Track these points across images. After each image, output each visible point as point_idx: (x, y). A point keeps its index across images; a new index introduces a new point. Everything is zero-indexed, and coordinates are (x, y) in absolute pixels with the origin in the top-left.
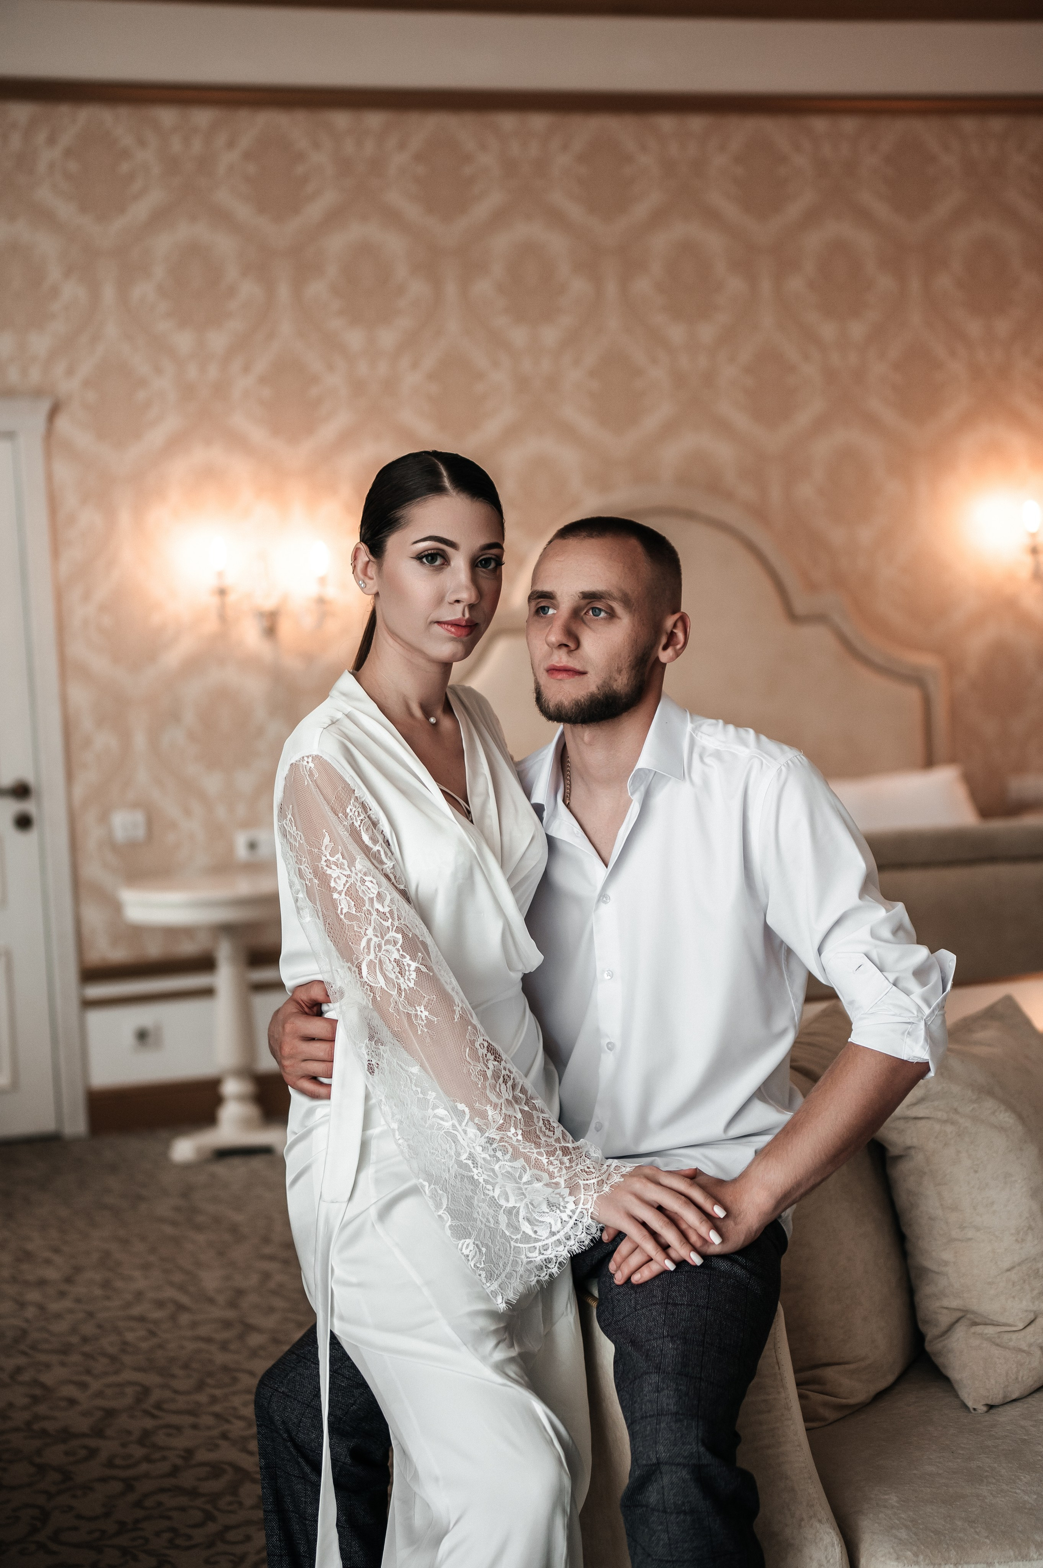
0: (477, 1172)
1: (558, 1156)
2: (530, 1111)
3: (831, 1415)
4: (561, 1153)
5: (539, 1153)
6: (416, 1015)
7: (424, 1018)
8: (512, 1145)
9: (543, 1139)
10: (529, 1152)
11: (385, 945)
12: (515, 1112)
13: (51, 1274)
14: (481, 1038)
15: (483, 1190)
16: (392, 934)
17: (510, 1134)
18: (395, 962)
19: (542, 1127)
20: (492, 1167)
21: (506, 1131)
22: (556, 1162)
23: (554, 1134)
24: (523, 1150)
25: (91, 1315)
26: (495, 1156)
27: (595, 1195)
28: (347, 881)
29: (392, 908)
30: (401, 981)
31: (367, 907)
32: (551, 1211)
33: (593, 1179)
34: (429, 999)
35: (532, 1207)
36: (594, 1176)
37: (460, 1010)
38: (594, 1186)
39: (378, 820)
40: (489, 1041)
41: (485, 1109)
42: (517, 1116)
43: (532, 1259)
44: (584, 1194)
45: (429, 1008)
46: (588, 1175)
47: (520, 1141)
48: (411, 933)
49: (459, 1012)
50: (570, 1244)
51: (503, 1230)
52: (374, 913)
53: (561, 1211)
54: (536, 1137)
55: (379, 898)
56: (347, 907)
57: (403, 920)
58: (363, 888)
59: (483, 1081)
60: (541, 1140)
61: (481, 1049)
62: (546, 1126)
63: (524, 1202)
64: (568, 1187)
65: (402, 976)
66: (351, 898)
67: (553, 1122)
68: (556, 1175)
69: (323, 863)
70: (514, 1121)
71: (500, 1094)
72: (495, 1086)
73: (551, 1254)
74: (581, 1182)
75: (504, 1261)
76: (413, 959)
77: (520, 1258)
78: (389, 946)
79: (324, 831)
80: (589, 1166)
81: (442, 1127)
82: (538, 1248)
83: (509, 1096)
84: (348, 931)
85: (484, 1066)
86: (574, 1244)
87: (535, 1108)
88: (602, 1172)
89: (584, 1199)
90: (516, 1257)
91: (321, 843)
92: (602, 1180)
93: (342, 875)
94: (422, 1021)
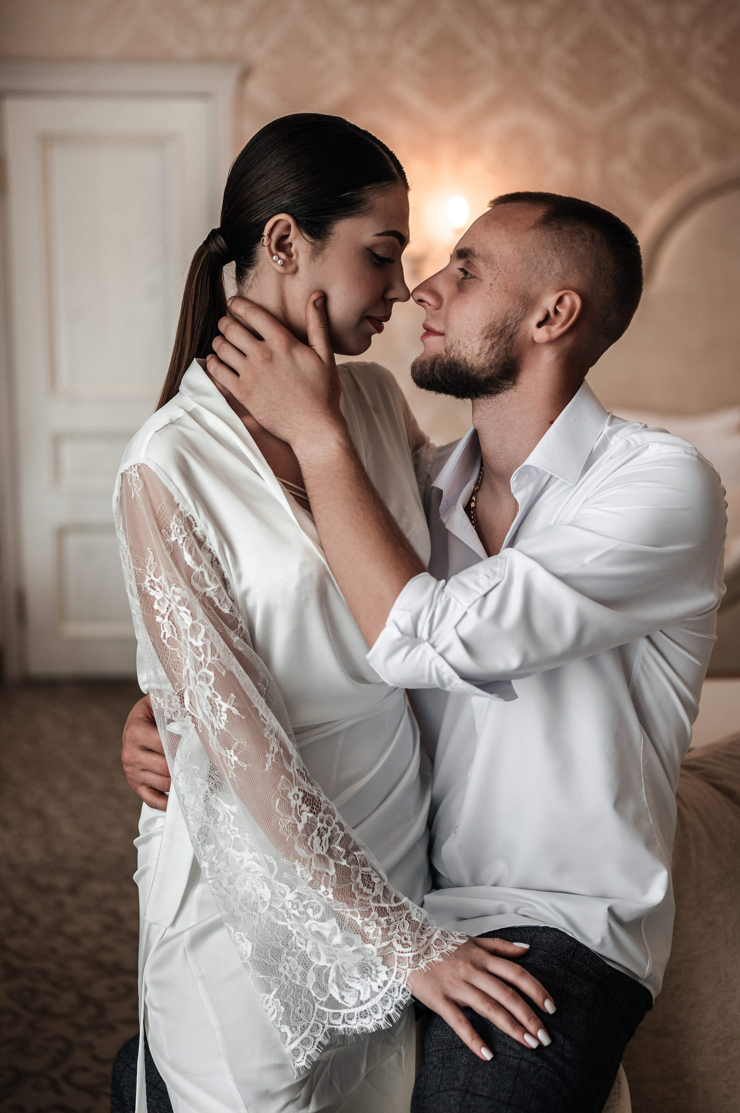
0: (291, 923)
1: (373, 917)
2: (348, 866)
4: (376, 914)
5: (354, 913)
6: (227, 758)
7: (233, 762)
8: (323, 904)
9: (358, 897)
10: (342, 911)
11: (199, 680)
14: (297, 788)
15: (295, 943)
16: (204, 670)
17: (321, 892)
18: (208, 700)
19: (359, 883)
20: (303, 924)
21: (317, 888)
22: (371, 923)
23: (373, 891)
24: (335, 910)
26: (305, 913)
27: (409, 971)
28: (170, 605)
29: (206, 643)
30: (214, 720)
31: (183, 637)
32: (362, 978)
33: (409, 952)
34: (238, 744)
35: (343, 971)
36: (410, 949)
37: (274, 757)
38: (409, 960)
39: (205, 537)
40: (307, 791)
41: (294, 865)
42: (330, 873)
43: (335, 1027)
44: (398, 967)
45: (239, 753)
46: (404, 947)
47: (332, 900)
48: (225, 671)
49: (272, 759)
50: (377, 1018)
51: (309, 990)
52: (189, 645)
53: (372, 980)
54: (351, 895)
55: (192, 630)
56: (170, 632)
57: (216, 656)
58: (178, 617)
59: (292, 834)
60: (356, 898)
61: (294, 799)
62: (364, 882)
63: (335, 963)
64: (381, 956)
65: (214, 716)
66: (173, 623)
67: (375, 877)
68: (370, 938)
69: (147, 584)
70: (325, 877)
71: (311, 849)
72: (307, 840)
73: (355, 1025)
74: (396, 954)
75: (304, 1024)
76: (225, 700)
77: (322, 1023)
78: (203, 681)
79: (149, 549)
80: (406, 936)
81: (258, 871)
82: (342, 1016)
83: (322, 851)
84: (171, 657)
85: (295, 819)
86: (381, 1019)
87: (355, 862)
88: (420, 945)
89: (397, 973)
90: (318, 1021)
91: (146, 562)
92: (419, 955)
93: (165, 597)
94: (233, 765)
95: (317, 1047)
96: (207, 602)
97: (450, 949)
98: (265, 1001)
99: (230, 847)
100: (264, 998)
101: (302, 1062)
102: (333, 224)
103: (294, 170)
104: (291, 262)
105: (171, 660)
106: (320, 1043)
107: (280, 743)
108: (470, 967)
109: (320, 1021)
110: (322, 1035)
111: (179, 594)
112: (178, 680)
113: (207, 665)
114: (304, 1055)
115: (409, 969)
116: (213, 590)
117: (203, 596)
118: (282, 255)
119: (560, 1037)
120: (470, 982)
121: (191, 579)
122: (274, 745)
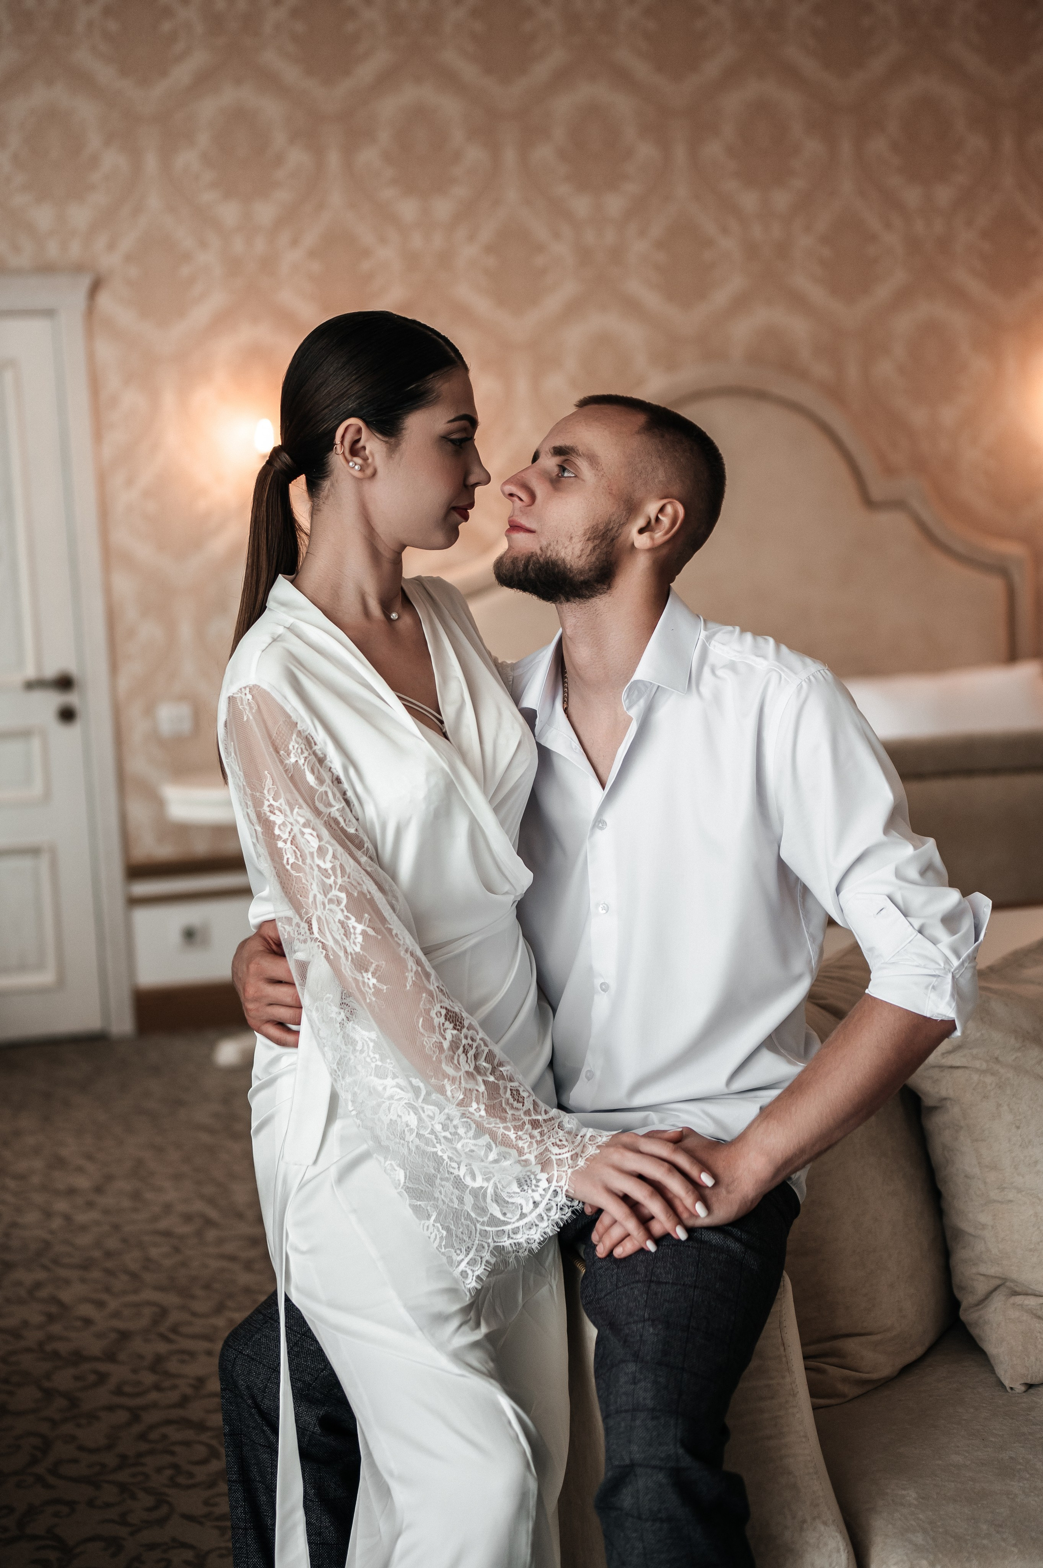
0: (441, 1148)
1: (527, 1130)
2: (496, 1081)
3: (851, 1391)
4: (529, 1127)
5: (506, 1128)
6: (364, 982)
7: (371, 986)
8: (475, 1122)
9: (510, 1112)
10: (495, 1127)
11: (328, 904)
12: (477, 1084)
13: (82, 1182)
14: (438, 1006)
15: (447, 1168)
16: (335, 892)
17: (472, 1110)
18: (340, 923)
19: (509, 1099)
20: (454, 1146)
21: (467, 1106)
22: (524, 1137)
23: (523, 1106)
24: (487, 1126)
25: (116, 1227)
26: (456, 1134)
27: (570, 1172)
28: (292, 829)
29: (334, 864)
30: (347, 943)
31: (309, 861)
32: (522, 1191)
33: (566, 1153)
34: (376, 966)
35: (501, 1188)
36: (566, 1149)
37: (413, 976)
38: (567, 1161)
40: (449, 1007)
41: (443, 1084)
42: (480, 1090)
43: (500, 1244)
44: (558, 1171)
45: (377, 975)
46: (560, 1149)
47: (484, 1117)
48: (357, 892)
49: (412, 978)
51: (468, 1212)
52: (316, 869)
53: (533, 1191)
54: (502, 1111)
55: (320, 852)
56: (294, 857)
57: (346, 877)
58: (303, 841)
59: (439, 1053)
60: (508, 1113)
61: (437, 1017)
62: (514, 1097)
63: (492, 1182)
64: (539, 1164)
65: (347, 939)
66: (297, 848)
67: (524, 1091)
68: (525, 1150)
69: (266, 808)
70: (476, 1094)
71: (459, 1066)
72: (453, 1058)
73: (521, 1239)
74: (554, 1157)
75: (468, 1245)
76: (359, 920)
77: (486, 1242)
78: (334, 904)
79: (266, 772)
80: (562, 1140)
81: (403, 1098)
82: (507, 1232)
83: (470, 1068)
84: (296, 883)
85: (440, 1037)
86: (548, 1226)
87: (502, 1077)
89: (558, 1176)
90: (482, 1241)
91: (263, 786)
93: (286, 822)
94: (370, 988)
95: (485, 1265)
96: (332, 824)
98: (425, 1228)
99: (371, 1075)
100: (424, 1225)
101: (471, 1283)
102: (404, 419)
104: (369, 465)
105: (296, 886)
107: (417, 962)
109: (484, 1240)
110: (489, 1254)
112: (305, 906)
113: (338, 887)
114: (473, 1276)
115: (569, 1170)
116: (338, 810)
117: (327, 818)
118: (358, 460)
121: (314, 800)
122: (411, 963)
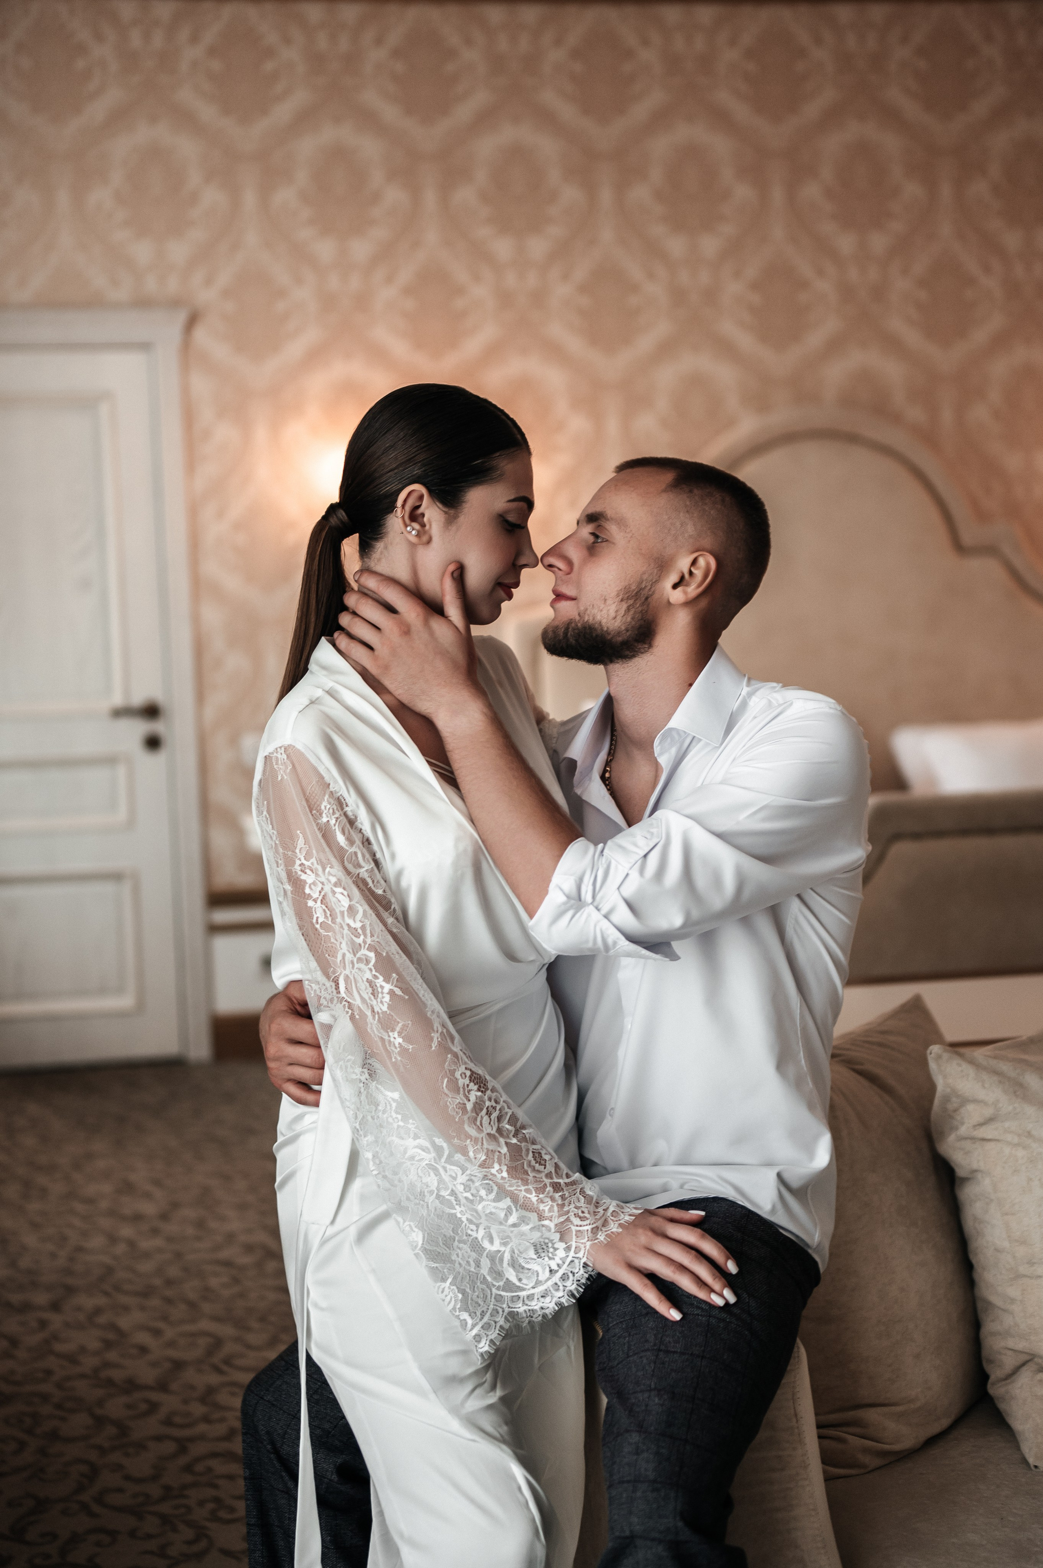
0: (460, 1209)
1: (548, 1193)
2: (519, 1143)
3: (872, 1462)
4: (551, 1190)
5: (528, 1191)
6: (390, 1041)
7: (397, 1045)
8: (497, 1184)
9: (531, 1174)
10: (516, 1190)
11: (357, 963)
12: (499, 1146)
14: (463, 1067)
15: (465, 1230)
16: (364, 952)
17: (494, 1171)
18: (368, 982)
19: (531, 1161)
20: (475, 1207)
21: (489, 1168)
22: (546, 1200)
23: (545, 1168)
24: (509, 1189)
26: (477, 1195)
27: (589, 1244)
28: (322, 888)
29: (364, 923)
30: (374, 1002)
31: (339, 920)
32: (538, 1258)
33: (587, 1225)
34: (402, 1025)
35: (518, 1252)
36: (588, 1222)
37: (439, 1037)
38: (587, 1233)
39: (356, 817)
40: (473, 1069)
41: (465, 1145)
42: (502, 1151)
43: (515, 1310)
44: (576, 1242)
45: (403, 1035)
46: (581, 1220)
47: (506, 1178)
49: (438, 1039)
50: (559, 1296)
51: (484, 1276)
52: (346, 928)
53: (550, 1258)
54: (524, 1173)
55: (350, 911)
56: (324, 916)
57: (376, 936)
58: (333, 900)
59: (462, 1114)
60: (529, 1175)
61: (462, 1078)
62: (536, 1159)
63: (509, 1246)
64: (558, 1232)
65: (374, 998)
66: (326, 907)
67: (546, 1154)
68: (546, 1215)
69: (297, 868)
70: (498, 1155)
71: (482, 1128)
72: (476, 1119)
73: (535, 1305)
74: (574, 1228)
75: (483, 1309)
76: (387, 980)
77: (501, 1307)
78: (362, 963)
79: (298, 832)
80: (583, 1209)
81: (423, 1159)
82: (522, 1299)
83: (492, 1129)
84: (324, 942)
85: (464, 1098)
86: (563, 1296)
87: (524, 1139)
88: (598, 1217)
89: (576, 1248)
90: (497, 1306)
91: (295, 845)
92: (597, 1228)
93: (317, 882)
94: (396, 1048)
95: (499, 1331)
96: (361, 884)
97: (628, 1219)
98: (441, 1290)
99: (392, 1136)
100: (439, 1287)
101: (484, 1347)
102: (466, 492)
103: (424, 440)
104: (425, 532)
105: (325, 945)
106: (501, 1327)
107: (442, 1025)
108: (650, 1234)
109: (499, 1305)
110: (503, 1319)
111: (335, 876)
112: (333, 966)
113: (367, 946)
114: (487, 1340)
115: (588, 1242)
116: (367, 871)
117: (357, 878)
118: (416, 526)
119: (745, 1295)
120: (651, 1248)
121: (344, 860)
122: (436, 1026)
